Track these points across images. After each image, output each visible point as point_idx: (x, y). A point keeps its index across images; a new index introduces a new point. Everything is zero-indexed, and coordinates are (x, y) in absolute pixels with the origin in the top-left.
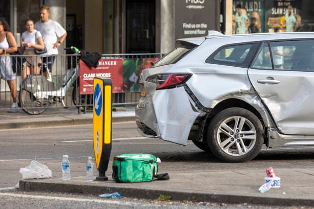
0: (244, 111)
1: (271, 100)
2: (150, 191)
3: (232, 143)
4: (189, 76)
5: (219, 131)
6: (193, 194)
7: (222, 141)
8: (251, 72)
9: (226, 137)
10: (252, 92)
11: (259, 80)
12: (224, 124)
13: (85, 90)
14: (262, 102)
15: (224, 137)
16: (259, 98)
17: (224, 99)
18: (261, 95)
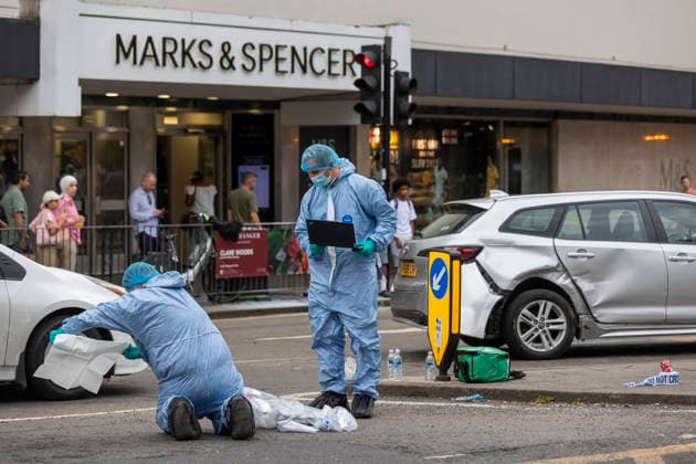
0: (551, 293)
1: (584, 278)
2: (524, 392)
3: (536, 334)
4: (480, 249)
5: (519, 320)
6: (585, 394)
7: (523, 333)
8: (559, 242)
9: (529, 327)
10: (560, 268)
11: (570, 254)
12: (525, 311)
13: (221, 272)
14: (573, 282)
15: (525, 327)
16: (569, 276)
17: (525, 278)
18: (571, 273)
